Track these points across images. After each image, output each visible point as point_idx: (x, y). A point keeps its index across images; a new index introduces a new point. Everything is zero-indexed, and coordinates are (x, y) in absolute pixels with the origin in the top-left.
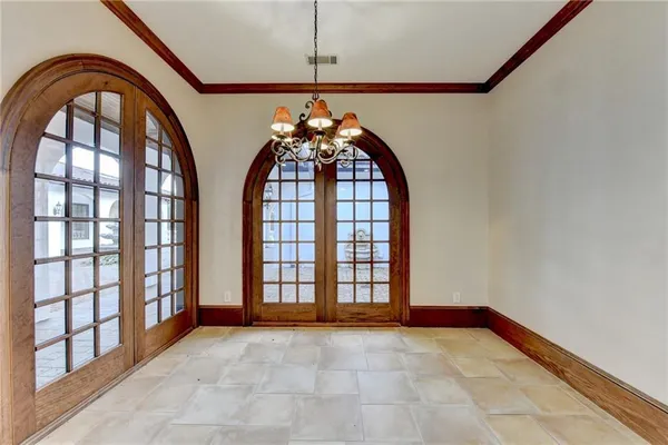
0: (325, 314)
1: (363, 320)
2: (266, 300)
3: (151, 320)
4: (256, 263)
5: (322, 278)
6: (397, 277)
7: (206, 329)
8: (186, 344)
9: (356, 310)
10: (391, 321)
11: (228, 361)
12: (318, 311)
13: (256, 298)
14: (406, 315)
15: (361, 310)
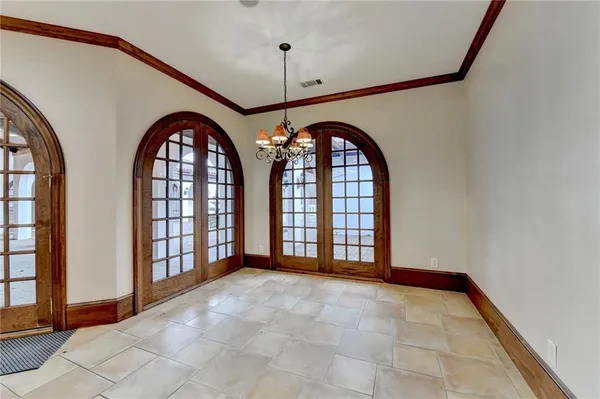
0: (325, 267)
1: (353, 274)
2: (285, 253)
3: (212, 258)
4: (278, 227)
5: (322, 241)
6: (381, 243)
7: (247, 269)
8: (234, 276)
9: (346, 266)
10: (375, 277)
11: (251, 287)
12: (320, 265)
13: (278, 251)
14: (388, 273)
15: (351, 266)
